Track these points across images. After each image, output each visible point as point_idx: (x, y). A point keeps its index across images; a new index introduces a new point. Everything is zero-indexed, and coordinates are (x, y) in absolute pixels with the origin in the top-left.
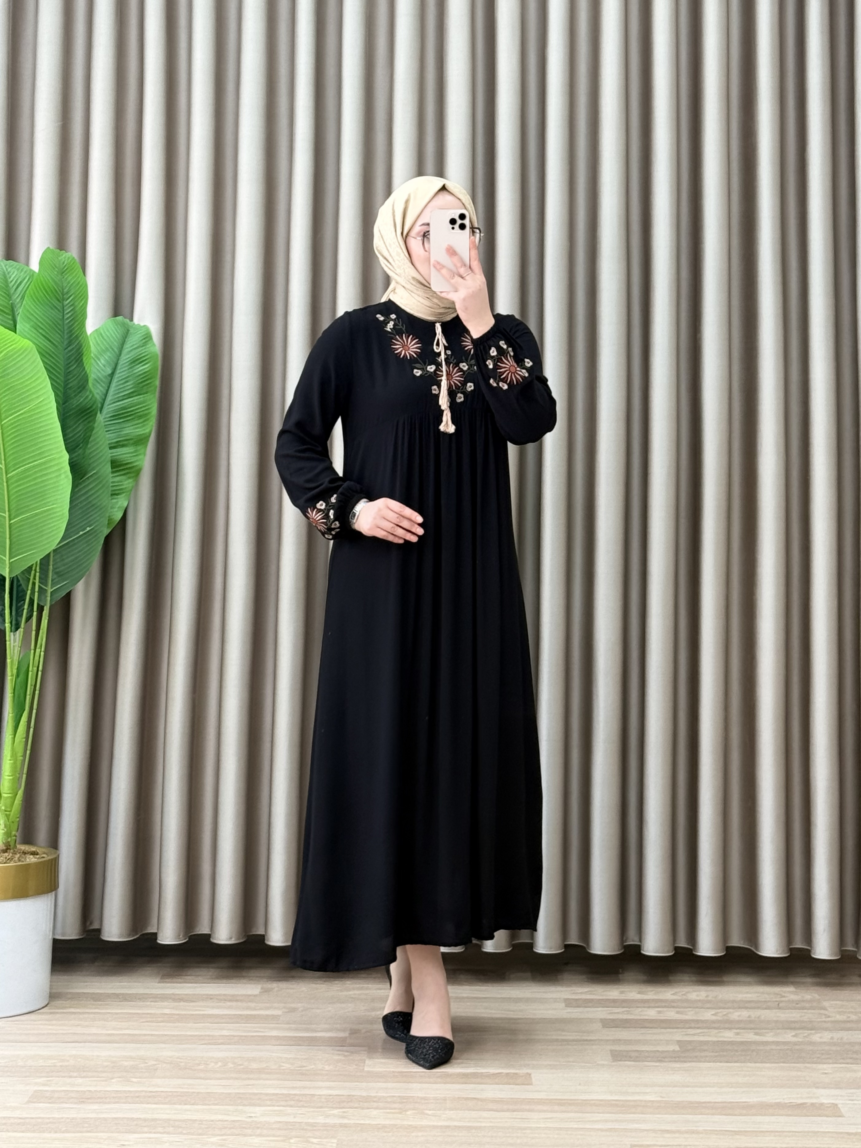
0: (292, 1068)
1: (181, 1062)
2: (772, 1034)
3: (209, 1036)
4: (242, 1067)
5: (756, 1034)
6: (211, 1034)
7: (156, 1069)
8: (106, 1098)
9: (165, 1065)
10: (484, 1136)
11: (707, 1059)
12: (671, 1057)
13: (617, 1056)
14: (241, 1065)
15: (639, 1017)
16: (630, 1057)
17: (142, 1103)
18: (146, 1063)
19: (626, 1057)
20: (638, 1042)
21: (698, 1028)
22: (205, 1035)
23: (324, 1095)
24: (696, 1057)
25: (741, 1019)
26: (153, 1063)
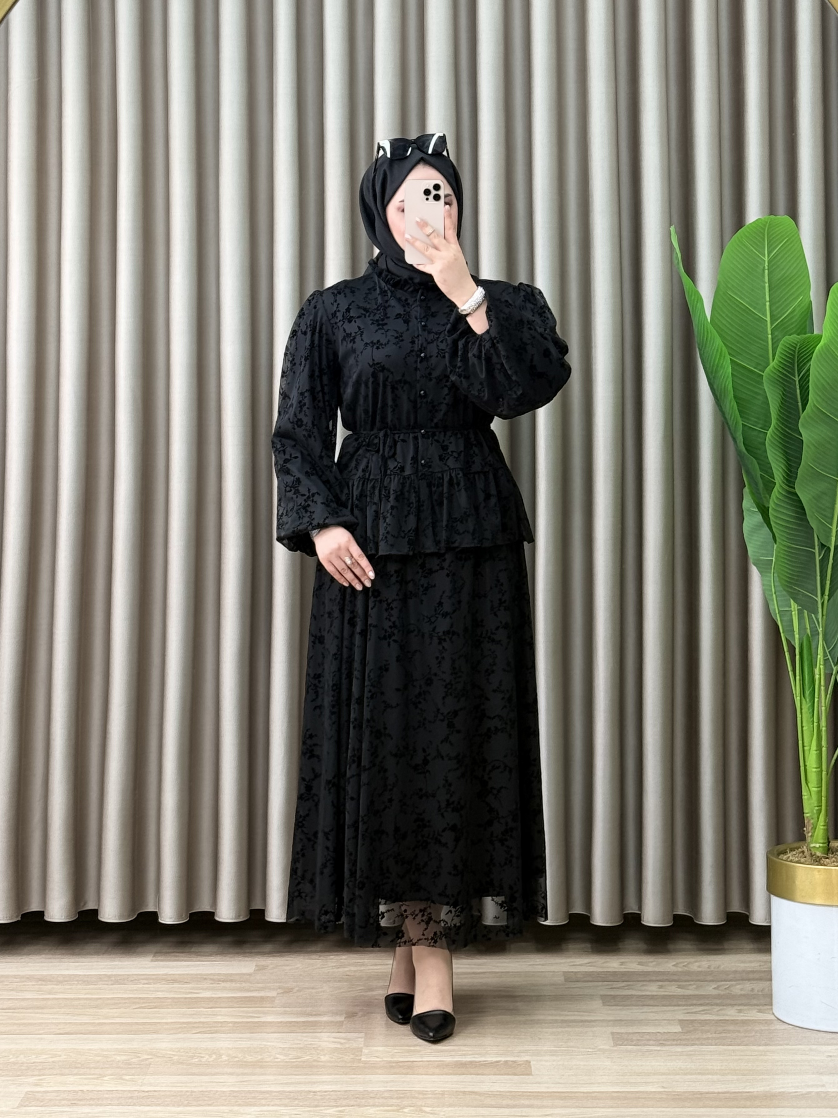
0: (288, 1060)
1: (175, 1055)
3: (203, 1023)
4: (237, 1059)
5: (760, 1011)
6: (205, 1020)
7: (150, 1064)
8: (98, 1099)
9: (157, 1059)
11: (710, 1041)
12: (674, 1040)
13: (619, 1039)
14: (236, 1057)
15: (641, 993)
16: (632, 1041)
17: (134, 1105)
18: (139, 1057)
19: (627, 1040)
20: (639, 1022)
21: (701, 1005)
22: (200, 1022)
23: (319, 1091)
24: (698, 1039)
25: (743, 992)
26: (146, 1057)
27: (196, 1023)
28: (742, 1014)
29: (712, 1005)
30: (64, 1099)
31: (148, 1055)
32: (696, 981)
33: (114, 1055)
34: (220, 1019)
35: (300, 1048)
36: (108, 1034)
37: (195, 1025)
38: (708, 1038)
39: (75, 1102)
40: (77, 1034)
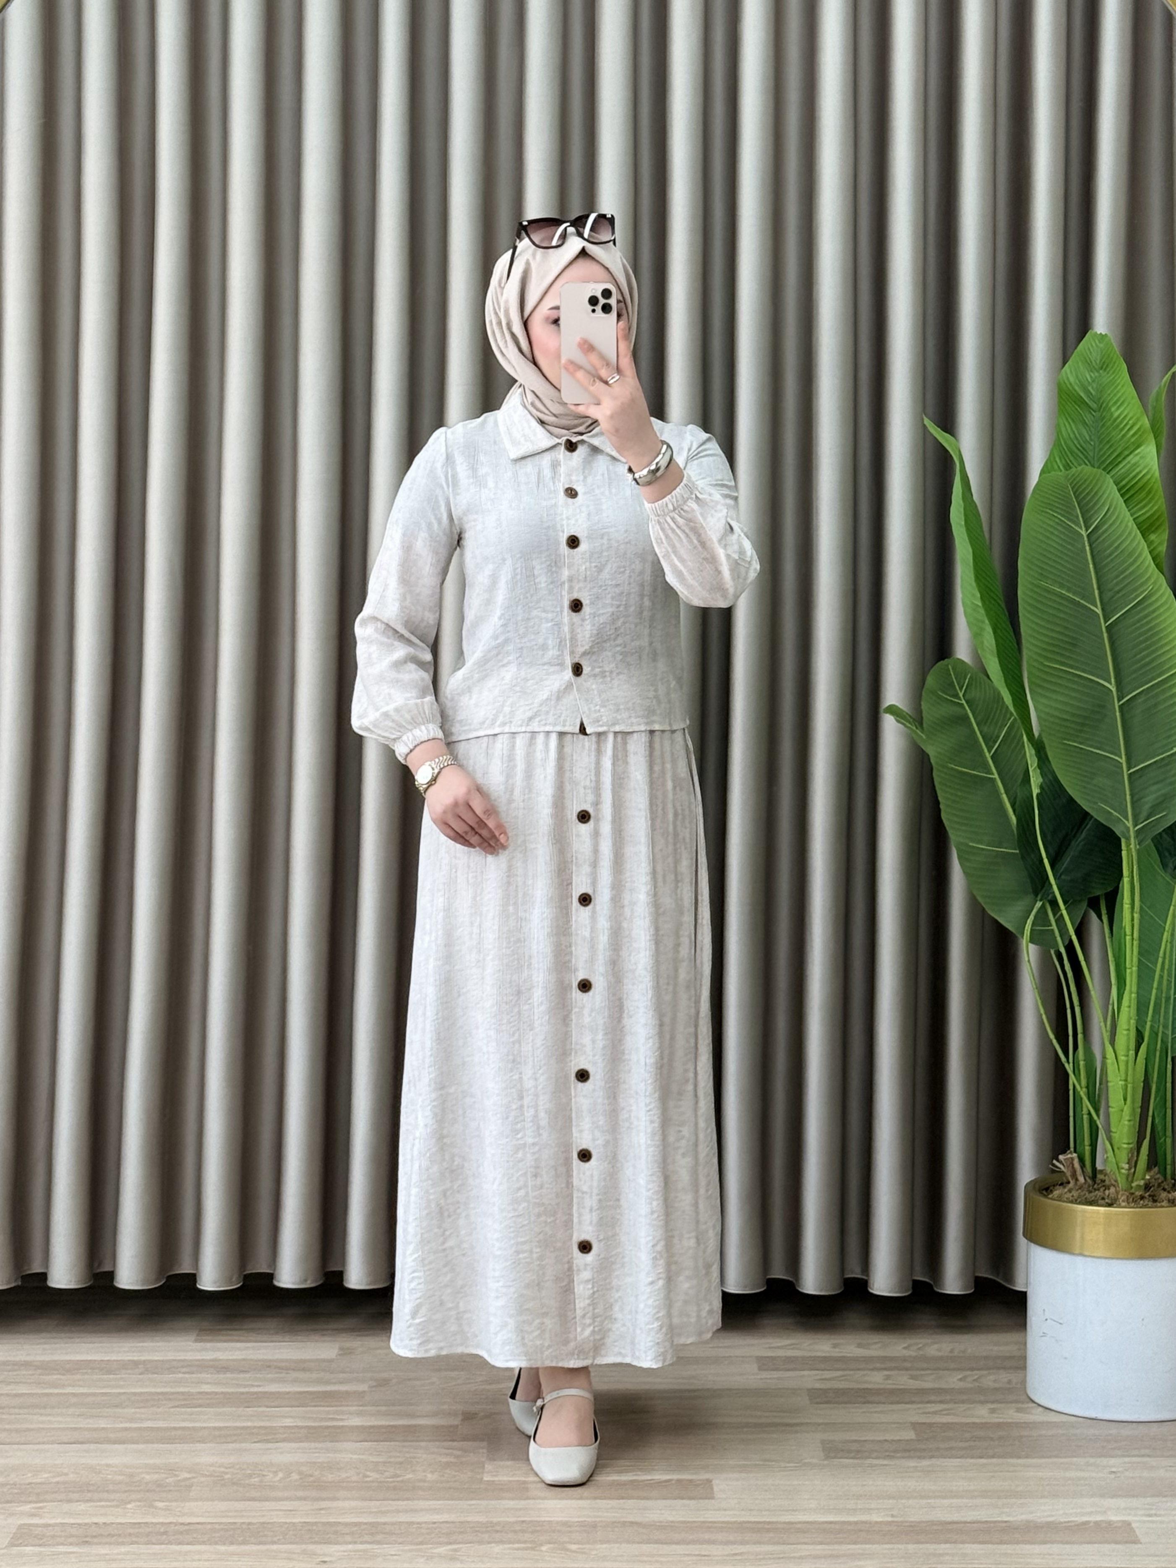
0: (382, 1480)
1: (227, 1473)
3: (265, 1428)
4: (312, 1479)
5: (1019, 1410)
6: (267, 1424)
7: (191, 1486)
8: (120, 1535)
9: (203, 1479)
11: (953, 1452)
12: (906, 1451)
13: (831, 1451)
14: (311, 1476)
15: (859, 1386)
16: (849, 1451)
17: (170, 1543)
18: (177, 1476)
19: (842, 1450)
20: (859, 1426)
21: (941, 1402)
22: (260, 1427)
23: (426, 1523)
24: (938, 1449)
25: (997, 1385)
26: (186, 1475)
27: (255, 1427)
28: (996, 1415)
29: (955, 1403)
30: (72, 1536)
31: (189, 1472)
32: (935, 1369)
33: (142, 1473)
34: (288, 1422)
35: (398, 1463)
36: (134, 1443)
37: (254, 1431)
38: (951, 1448)
39: (87, 1539)
40: (90, 1442)
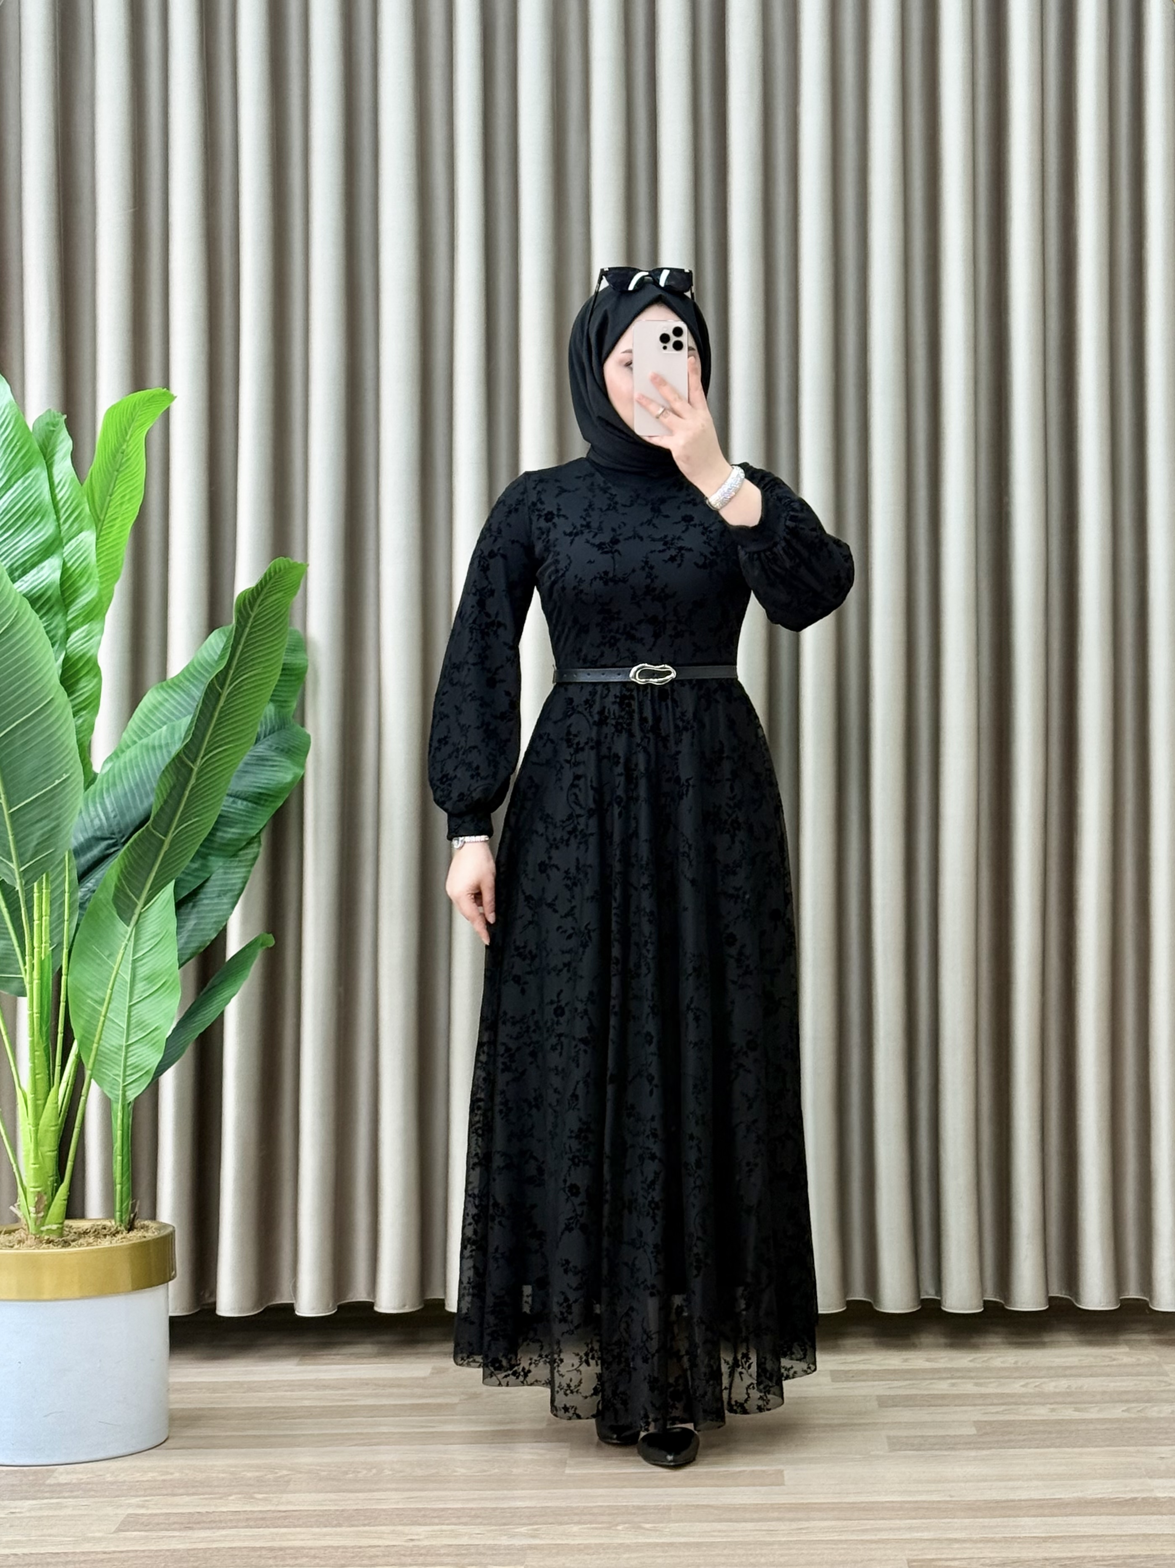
0: (470, 1474)
1: (324, 1471)
2: (1097, 1409)
3: (361, 1434)
4: (402, 1474)
5: (1076, 1410)
6: (365, 1431)
7: (288, 1482)
8: (221, 1521)
9: (300, 1476)
10: (719, 1555)
11: (1012, 1444)
12: (966, 1443)
13: (896, 1445)
14: (401, 1472)
15: (926, 1392)
16: (913, 1445)
17: (267, 1527)
18: (276, 1473)
19: (907, 1444)
20: (923, 1424)
21: (1003, 1404)
22: (357, 1434)
23: (510, 1508)
24: (998, 1442)
25: (1058, 1390)
26: (285, 1472)
27: (353, 1434)
28: (1054, 1414)
29: (1020, 1404)
30: (175, 1523)
31: (289, 1470)
32: (998, 1378)
33: (244, 1471)
34: (384, 1429)
35: (486, 1461)
37: (352, 1436)
38: (1010, 1441)
39: (189, 1525)
40: (198, 1448)
